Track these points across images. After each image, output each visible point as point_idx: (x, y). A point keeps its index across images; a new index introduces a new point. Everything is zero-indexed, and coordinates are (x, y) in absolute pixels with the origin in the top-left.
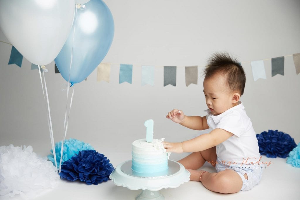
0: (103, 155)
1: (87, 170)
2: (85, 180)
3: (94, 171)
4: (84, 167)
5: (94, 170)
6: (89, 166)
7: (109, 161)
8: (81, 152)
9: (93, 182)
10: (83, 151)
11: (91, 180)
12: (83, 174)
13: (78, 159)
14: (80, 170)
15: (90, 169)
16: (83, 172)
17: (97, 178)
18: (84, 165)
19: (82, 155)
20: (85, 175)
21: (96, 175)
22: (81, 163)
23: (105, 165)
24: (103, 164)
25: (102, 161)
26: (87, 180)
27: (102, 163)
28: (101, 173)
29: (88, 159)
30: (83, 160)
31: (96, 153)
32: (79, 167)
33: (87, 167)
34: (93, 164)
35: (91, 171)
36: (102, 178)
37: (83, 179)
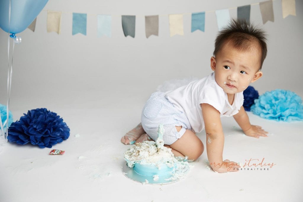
0: (56, 114)
1: (40, 133)
2: (37, 143)
3: (46, 133)
4: (35, 129)
5: (47, 131)
6: (40, 127)
7: (62, 120)
8: (31, 112)
9: (47, 145)
10: (32, 110)
11: (44, 143)
12: (35, 137)
13: (28, 121)
14: (31, 133)
15: (42, 131)
16: (35, 134)
17: (51, 140)
18: (35, 127)
19: (32, 115)
20: (36, 138)
21: (50, 136)
22: (31, 124)
23: (58, 124)
24: (57, 124)
25: (55, 121)
26: (40, 142)
27: (55, 123)
28: (55, 135)
29: (39, 119)
30: (34, 121)
31: (48, 112)
32: (30, 129)
33: (38, 129)
34: (45, 125)
35: (44, 133)
36: (56, 140)
37: (35, 142)
